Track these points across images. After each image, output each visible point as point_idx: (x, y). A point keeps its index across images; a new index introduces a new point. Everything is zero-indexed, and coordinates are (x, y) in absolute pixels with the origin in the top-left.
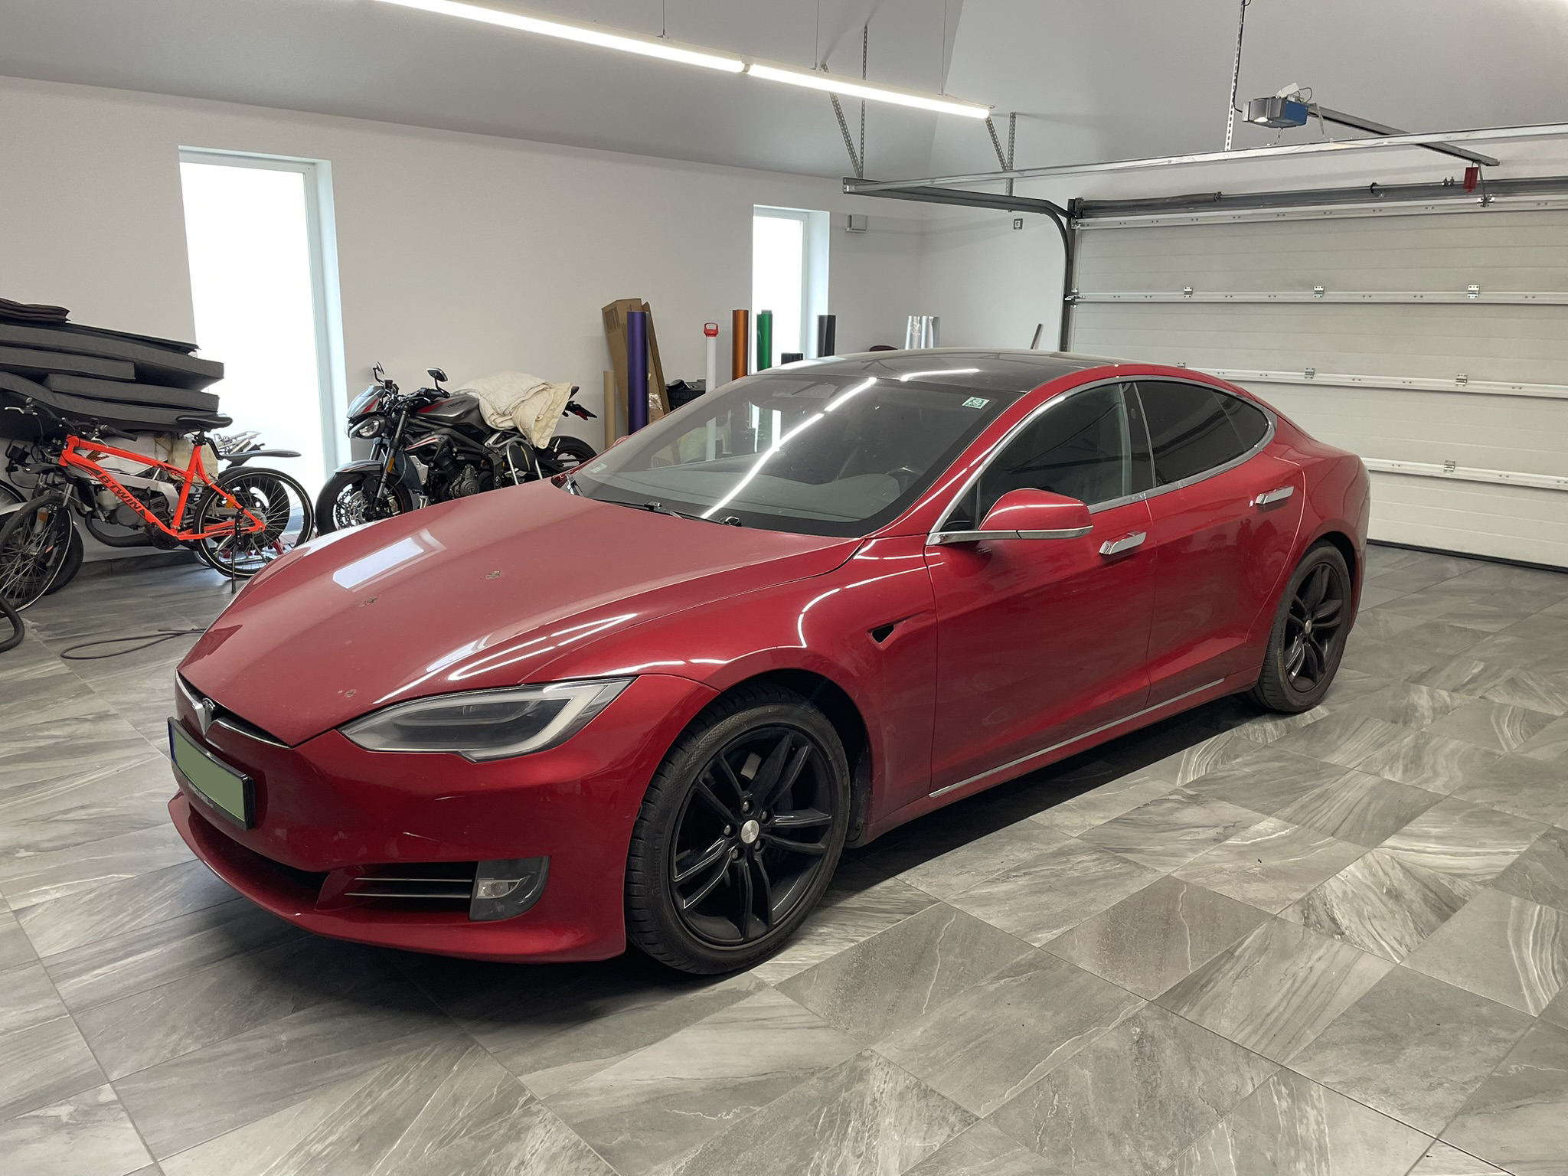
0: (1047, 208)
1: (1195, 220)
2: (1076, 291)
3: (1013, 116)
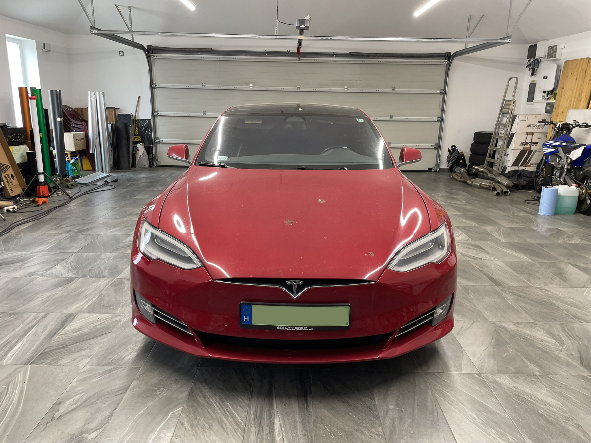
0: (141, 47)
1: (202, 58)
2: (155, 83)
3: (130, 7)
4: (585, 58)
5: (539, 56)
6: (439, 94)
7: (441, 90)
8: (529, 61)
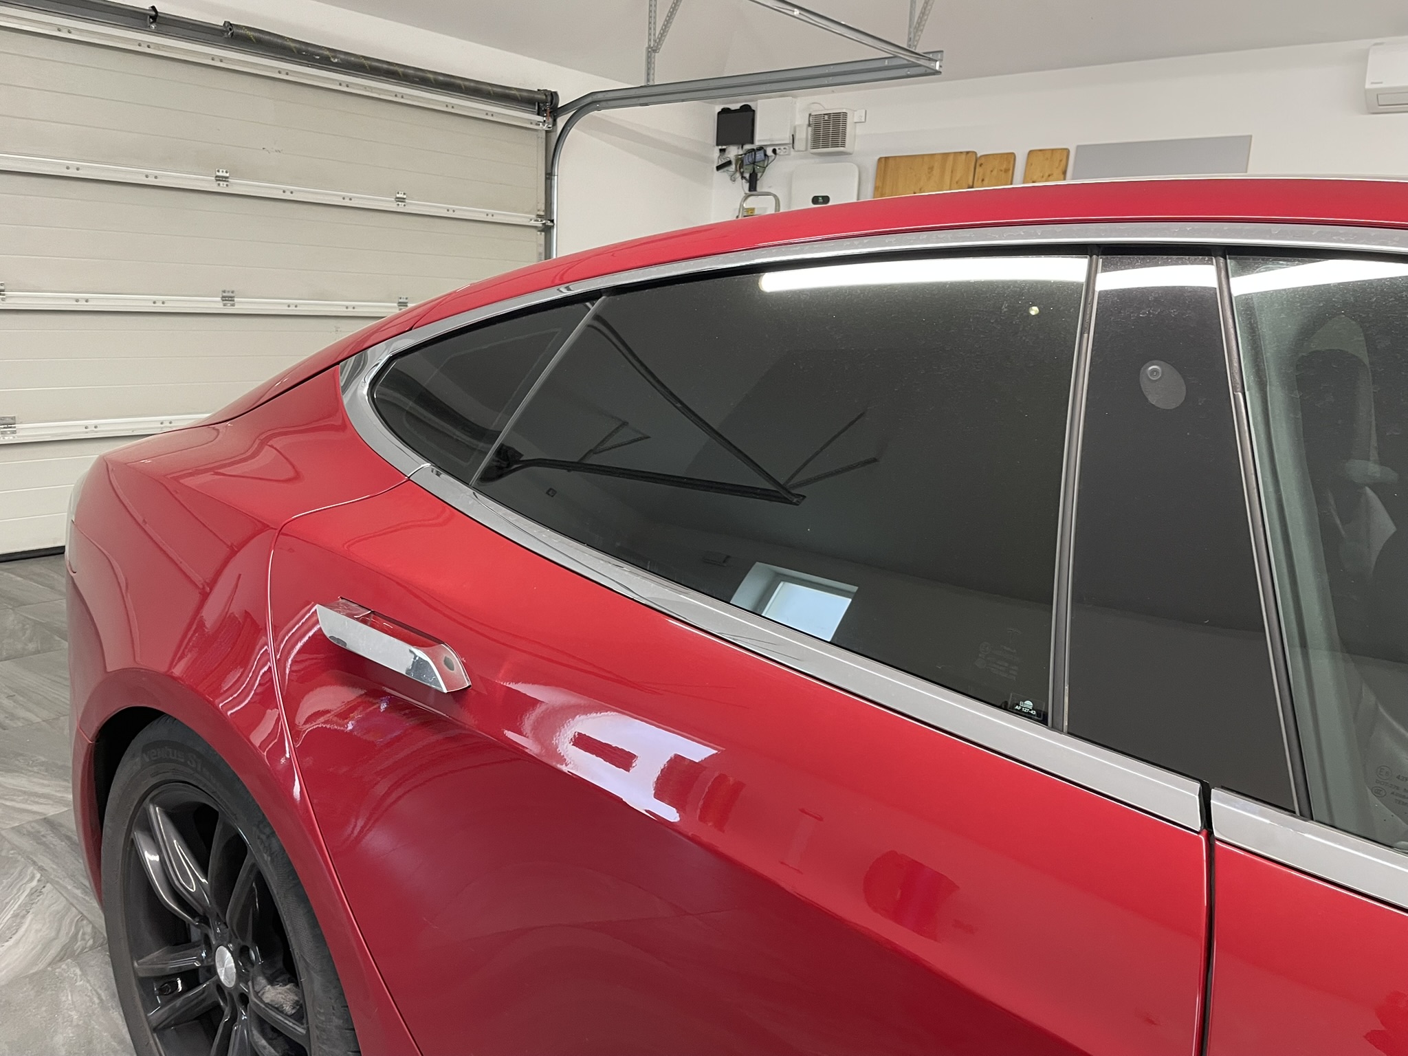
4: (961, 153)
5: (769, 140)
6: (534, 231)
7: (539, 216)
8: (722, 151)
